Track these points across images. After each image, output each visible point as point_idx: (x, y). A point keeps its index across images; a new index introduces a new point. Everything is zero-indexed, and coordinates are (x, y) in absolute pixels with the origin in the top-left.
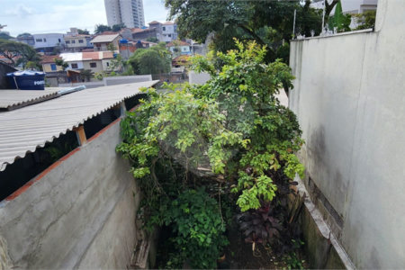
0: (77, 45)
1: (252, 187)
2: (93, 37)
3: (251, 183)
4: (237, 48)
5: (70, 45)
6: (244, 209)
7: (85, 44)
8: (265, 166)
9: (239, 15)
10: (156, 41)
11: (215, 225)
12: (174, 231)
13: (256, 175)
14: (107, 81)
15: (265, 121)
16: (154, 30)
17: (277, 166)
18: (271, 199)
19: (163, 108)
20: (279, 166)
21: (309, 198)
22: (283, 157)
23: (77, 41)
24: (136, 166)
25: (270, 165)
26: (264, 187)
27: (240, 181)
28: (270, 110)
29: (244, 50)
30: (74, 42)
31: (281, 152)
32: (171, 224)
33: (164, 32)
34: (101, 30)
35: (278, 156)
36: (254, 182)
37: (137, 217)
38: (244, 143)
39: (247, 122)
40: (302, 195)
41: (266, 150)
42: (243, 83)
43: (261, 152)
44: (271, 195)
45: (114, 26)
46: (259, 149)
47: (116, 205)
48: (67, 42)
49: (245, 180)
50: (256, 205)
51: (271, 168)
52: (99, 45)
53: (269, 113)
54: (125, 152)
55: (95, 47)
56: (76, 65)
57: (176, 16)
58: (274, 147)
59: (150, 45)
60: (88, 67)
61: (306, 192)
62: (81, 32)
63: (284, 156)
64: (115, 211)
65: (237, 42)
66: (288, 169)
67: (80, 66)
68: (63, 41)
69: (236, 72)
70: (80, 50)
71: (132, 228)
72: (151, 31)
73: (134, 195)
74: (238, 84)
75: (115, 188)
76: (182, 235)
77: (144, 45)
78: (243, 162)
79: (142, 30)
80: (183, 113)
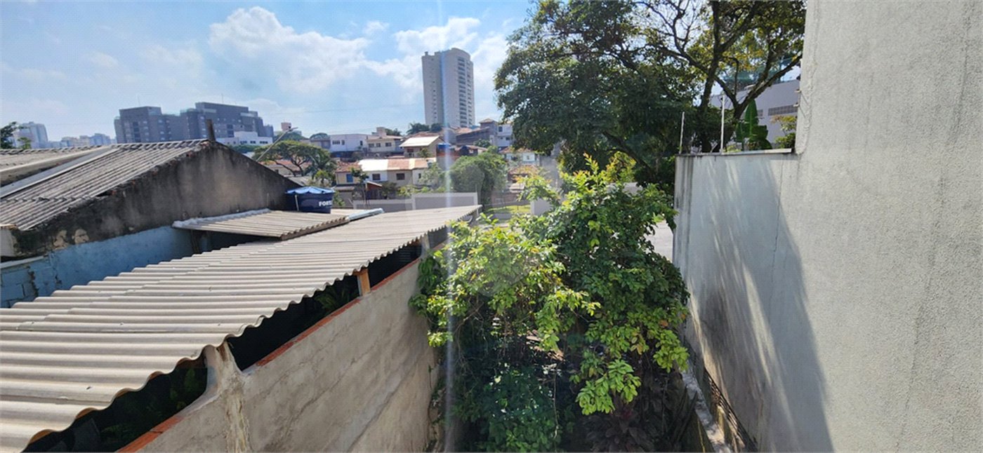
0: (384, 149)
1: (600, 376)
2: (405, 139)
3: (600, 370)
4: (588, 168)
5: (373, 150)
6: (588, 410)
7: (393, 148)
8: (623, 345)
9: (598, 119)
10: (487, 145)
11: (546, 429)
12: (482, 431)
13: (610, 359)
14: (417, 199)
15: (625, 276)
16: (487, 131)
17: (642, 348)
18: (630, 399)
19: (476, 251)
20: (646, 348)
21: (704, 404)
22: (653, 333)
23: (383, 144)
24: (435, 329)
25: (631, 345)
26: (619, 380)
27: (584, 366)
28: (636, 260)
29: (599, 171)
30: (379, 145)
31: (650, 325)
32: (480, 420)
33: (499, 134)
34: (417, 130)
35: (645, 331)
36: (606, 370)
37: (431, 403)
38: (591, 307)
39: (599, 277)
40: (692, 396)
41: (626, 320)
42: (594, 218)
43: (618, 324)
44: (631, 394)
45: (433, 125)
46: (616, 317)
47: (401, 383)
48: (371, 145)
49: (591, 364)
50: (607, 406)
51: (632, 349)
52: (410, 152)
53: (633, 264)
54: (421, 308)
55: (406, 153)
56: (379, 175)
57: (511, 119)
58: (639, 315)
59: (480, 151)
60: (394, 179)
61: (699, 391)
62: (389, 133)
63: (655, 332)
64: (400, 392)
65: (590, 160)
66: (661, 353)
67: (384, 178)
68: (365, 144)
69: (584, 203)
70: (386, 155)
71: (422, 421)
72: (482, 132)
73: (430, 370)
74: (588, 219)
75: (403, 358)
76: (494, 441)
77: (471, 152)
78: (590, 336)
79: (470, 131)
80: (503, 258)
